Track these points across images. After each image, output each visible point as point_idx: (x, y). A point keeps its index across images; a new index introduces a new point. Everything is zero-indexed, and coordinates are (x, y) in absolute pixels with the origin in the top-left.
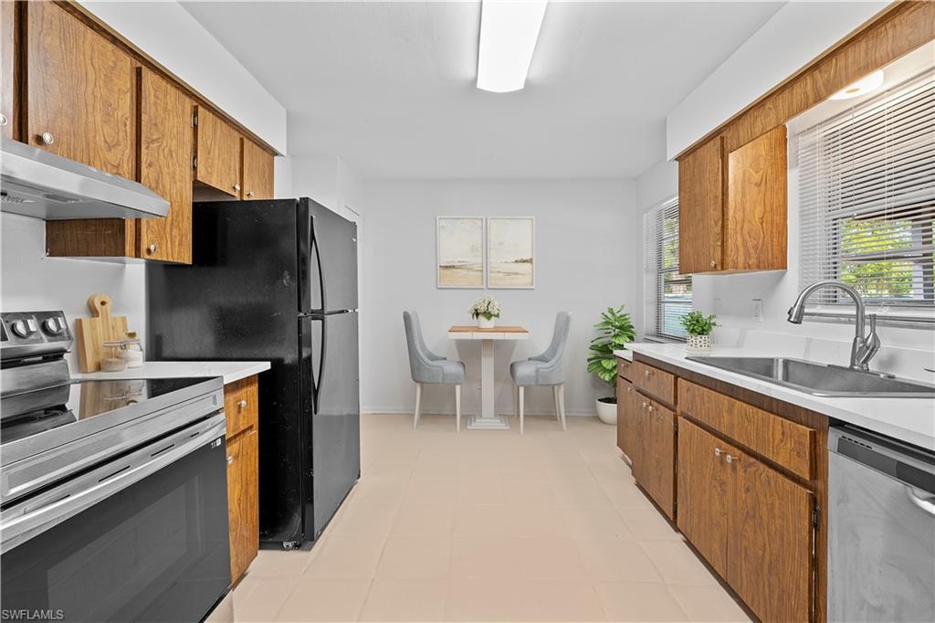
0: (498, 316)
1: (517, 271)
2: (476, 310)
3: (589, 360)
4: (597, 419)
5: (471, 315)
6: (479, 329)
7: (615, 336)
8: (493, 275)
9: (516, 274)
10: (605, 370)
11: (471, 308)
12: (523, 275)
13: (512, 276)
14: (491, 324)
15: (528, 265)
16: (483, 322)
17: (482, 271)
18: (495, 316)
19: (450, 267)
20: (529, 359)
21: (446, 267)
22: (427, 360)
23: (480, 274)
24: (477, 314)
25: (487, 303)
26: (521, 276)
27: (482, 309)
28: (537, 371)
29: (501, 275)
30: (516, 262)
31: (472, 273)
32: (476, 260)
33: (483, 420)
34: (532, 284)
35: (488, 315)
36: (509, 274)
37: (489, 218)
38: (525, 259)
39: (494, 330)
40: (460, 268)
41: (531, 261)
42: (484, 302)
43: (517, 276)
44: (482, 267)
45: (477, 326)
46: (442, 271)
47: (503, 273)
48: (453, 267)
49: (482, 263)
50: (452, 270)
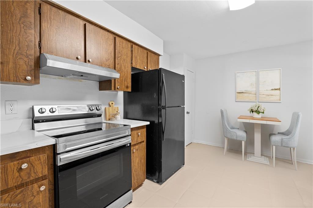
0: (263, 113)
1: (272, 94)
2: (252, 110)
5: (249, 112)
6: (253, 118)
8: (260, 96)
9: (272, 95)
12: (275, 96)
13: (270, 96)
14: (261, 115)
15: (278, 91)
16: (255, 115)
17: (256, 94)
18: (262, 113)
19: (241, 93)
20: (278, 133)
21: (240, 93)
22: (229, 129)
23: (255, 95)
24: (252, 111)
25: (257, 106)
26: (274, 96)
27: (255, 109)
28: (282, 139)
29: (265, 96)
30: (272, 90)
31: (250, 95)
32: (253, 89)
33: (255, 157)
34: (280, 100)
35: (258, 112)
36: (268, 95)
37: (259, 71)
38: (276, 88)
39: (261, 119)
40: (246, 93)
41: (279, 89)
42: (256, 106)
43: (272, 96)
44: (256, 92)
45: (252, 117)
46: (238, 95)
47: (266, 95)
48: (243, 92)
49: (256, 91)
50: (242, 94)
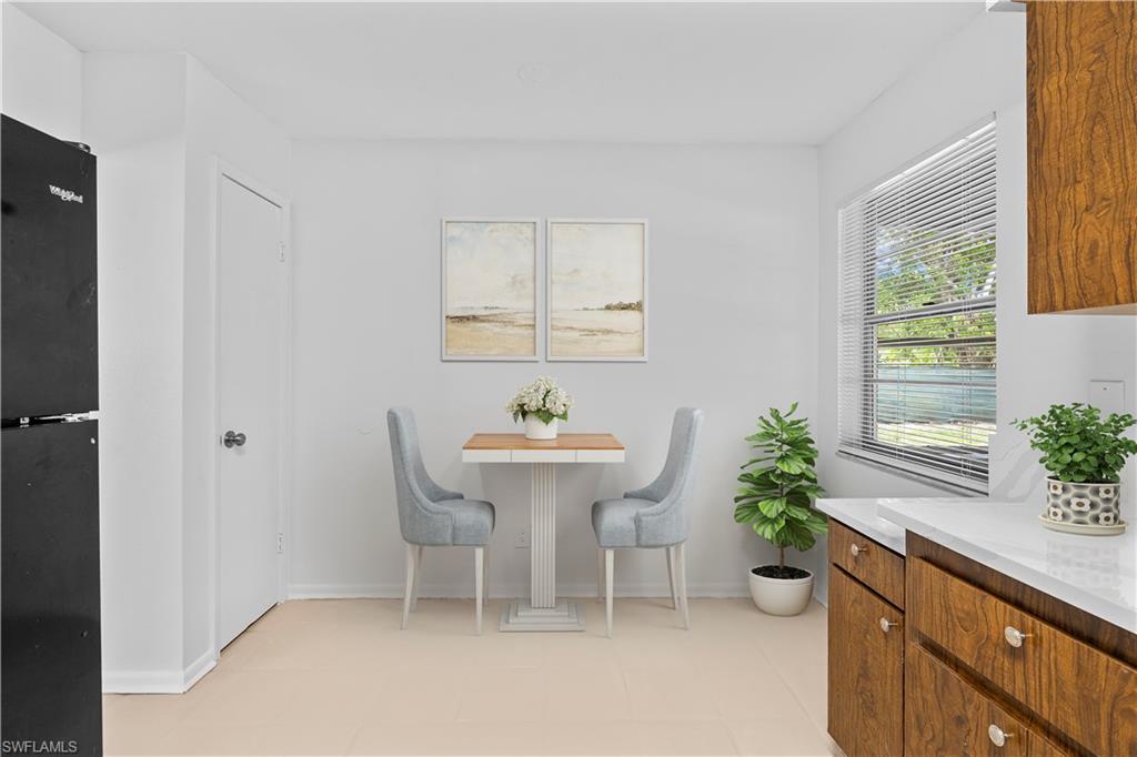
0: (564, 416)
1: (609, 327)
2: (522, 406)
3: (737, 500)
4: (750, 603)
5: (511, 414)
6: (526, 442)
7: (782, 458)
8: (555, 333)
9: (609, 332)
10: (765, 520)
11: (511, 398)
13: (600, 336)
14: (549, 431)
15: (633, 315)
16: (535, 427)
17: (534, 326)
18: (558, 416)
19: (468, 318)
20: (626, 496)
21: (460, 319)
22: (425, 501)
23: (530, 331)
24: (523, 412)
25: (541, 391)
26: (617, 337)
27: (533, 405)
28: (637, 520)
29: (576, 335)
30: (608, 308)
31: (510, 330)
33: (534, 612)
34: (642, 351)
35: (546, 415)
36: (592, 332)
37: (549, 221)
38: (626, 302)
39: (555, 445)
40: (489, 321)
41: (639, 307)
42: (536, 391)
43: (609, 337)
44: (535, 318)
45: (524, 435)
46: (452, 327)
47: (580, 330)
48: (475, 318)
49: (535, 313)
50: (472, 324)
